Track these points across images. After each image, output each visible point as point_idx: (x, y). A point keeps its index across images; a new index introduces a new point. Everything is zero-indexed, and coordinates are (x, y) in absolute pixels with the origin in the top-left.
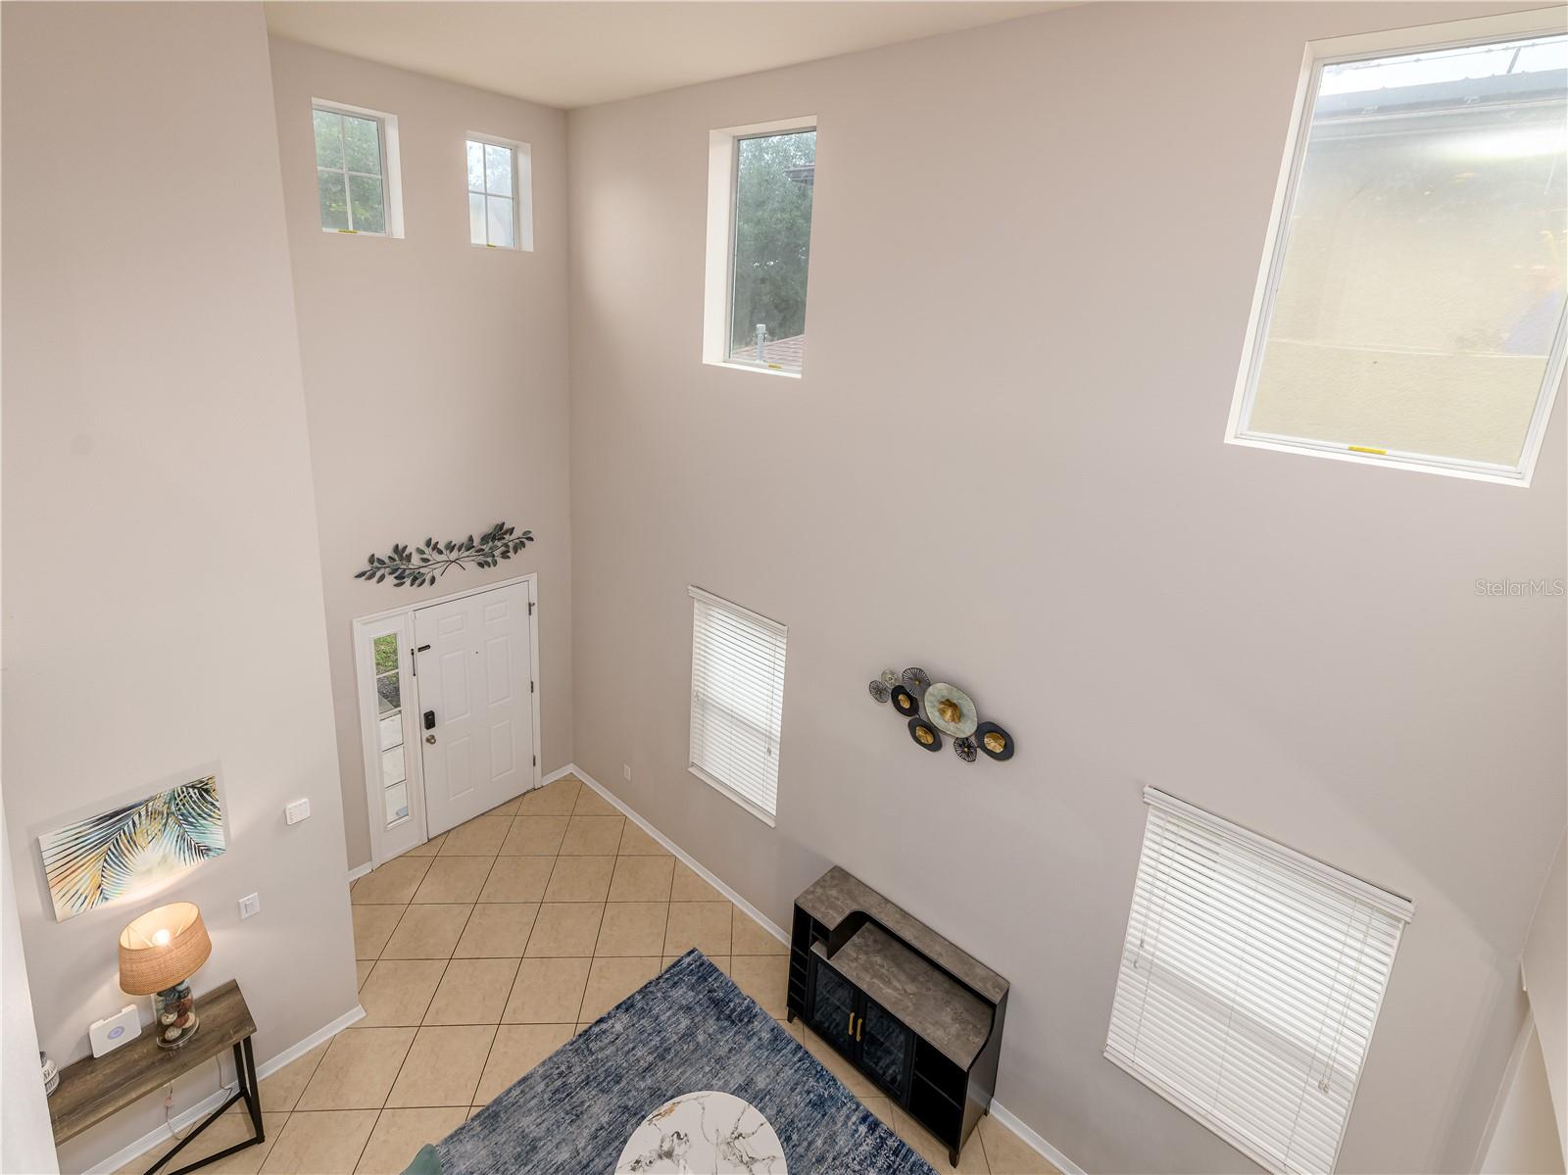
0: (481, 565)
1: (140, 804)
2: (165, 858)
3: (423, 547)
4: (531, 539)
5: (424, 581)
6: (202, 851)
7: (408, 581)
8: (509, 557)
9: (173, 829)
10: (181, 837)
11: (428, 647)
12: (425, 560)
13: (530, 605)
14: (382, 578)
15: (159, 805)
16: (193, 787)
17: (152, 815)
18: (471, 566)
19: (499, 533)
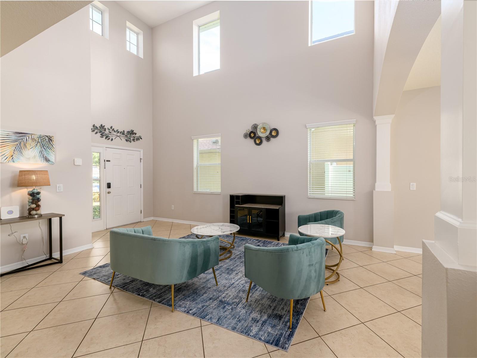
0: (127, 140)
1: (30, 134)
2: (35, 157)
3: (109, 128)
4: (141, 139)
5: (109, 139)
6: (47, 160)
7: (104, 137)
8: (135, 141)
9: (38, 148)
10: (41, 152)
11: (109, 161)
12: (110, 132)
13: (141, 159)
14: (96, 133)
15: (35, 137)
16: (47, 136)
17: (33, 139)
18: (124, 140)
19: (132, 133)
